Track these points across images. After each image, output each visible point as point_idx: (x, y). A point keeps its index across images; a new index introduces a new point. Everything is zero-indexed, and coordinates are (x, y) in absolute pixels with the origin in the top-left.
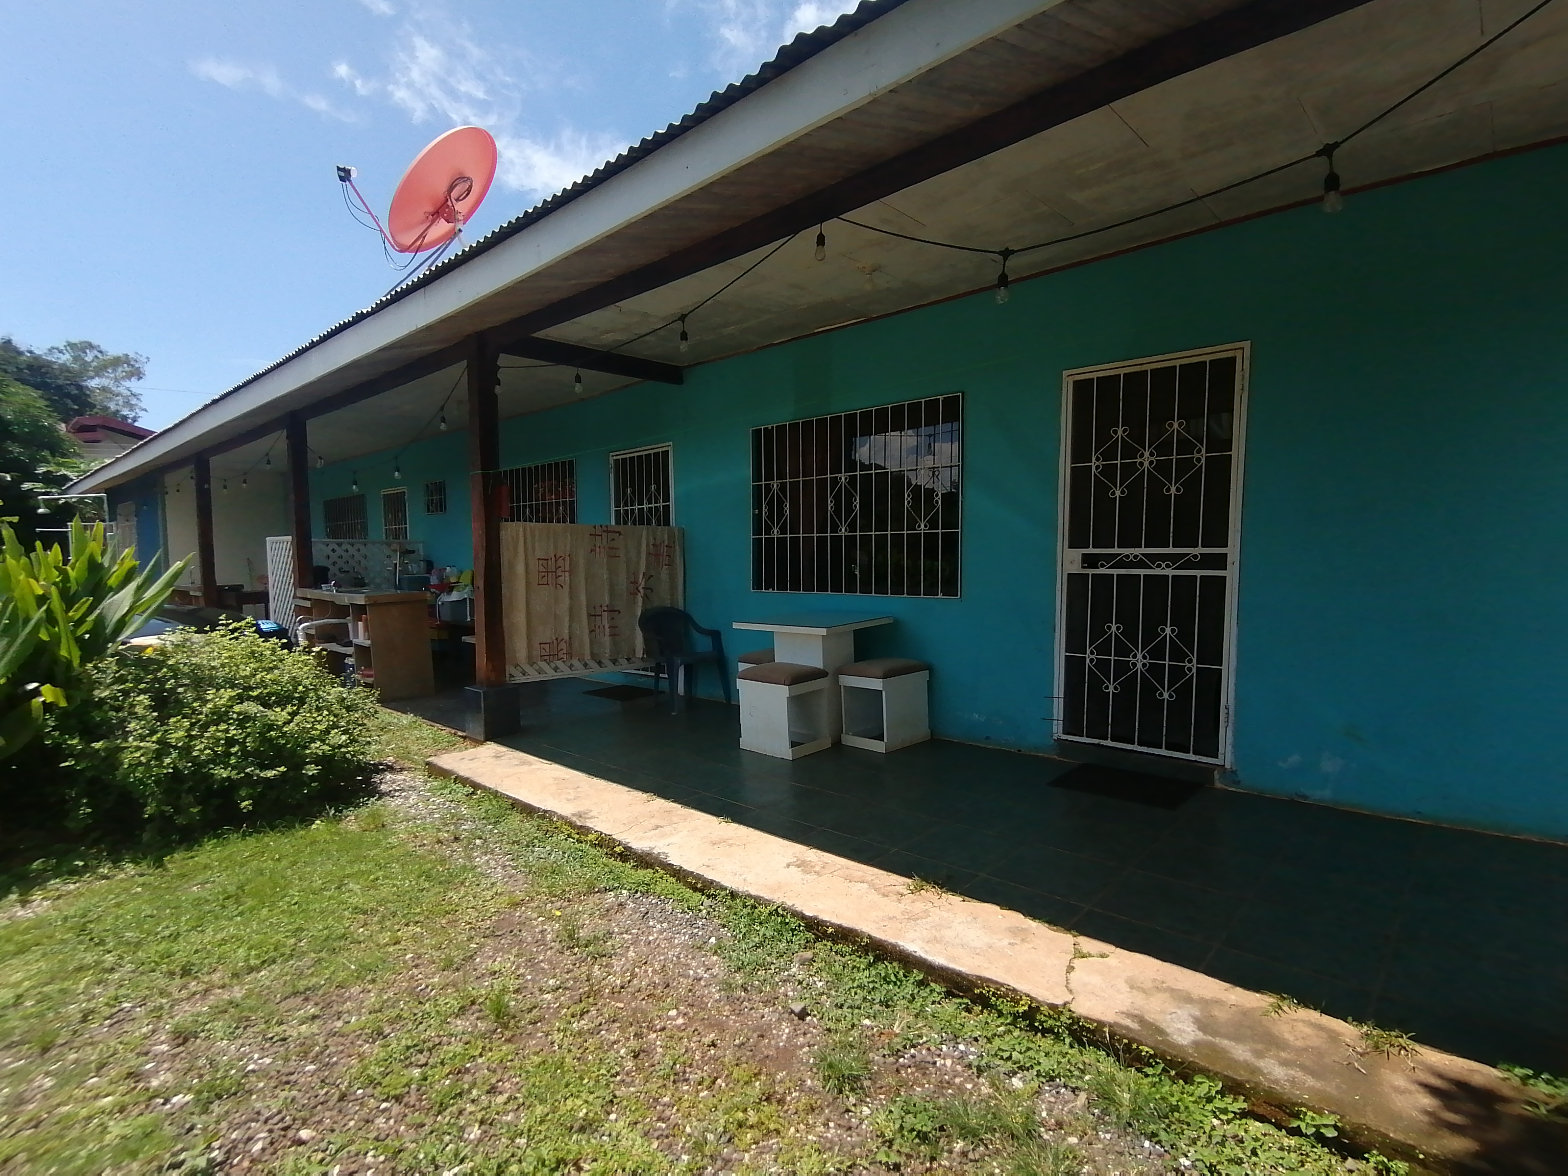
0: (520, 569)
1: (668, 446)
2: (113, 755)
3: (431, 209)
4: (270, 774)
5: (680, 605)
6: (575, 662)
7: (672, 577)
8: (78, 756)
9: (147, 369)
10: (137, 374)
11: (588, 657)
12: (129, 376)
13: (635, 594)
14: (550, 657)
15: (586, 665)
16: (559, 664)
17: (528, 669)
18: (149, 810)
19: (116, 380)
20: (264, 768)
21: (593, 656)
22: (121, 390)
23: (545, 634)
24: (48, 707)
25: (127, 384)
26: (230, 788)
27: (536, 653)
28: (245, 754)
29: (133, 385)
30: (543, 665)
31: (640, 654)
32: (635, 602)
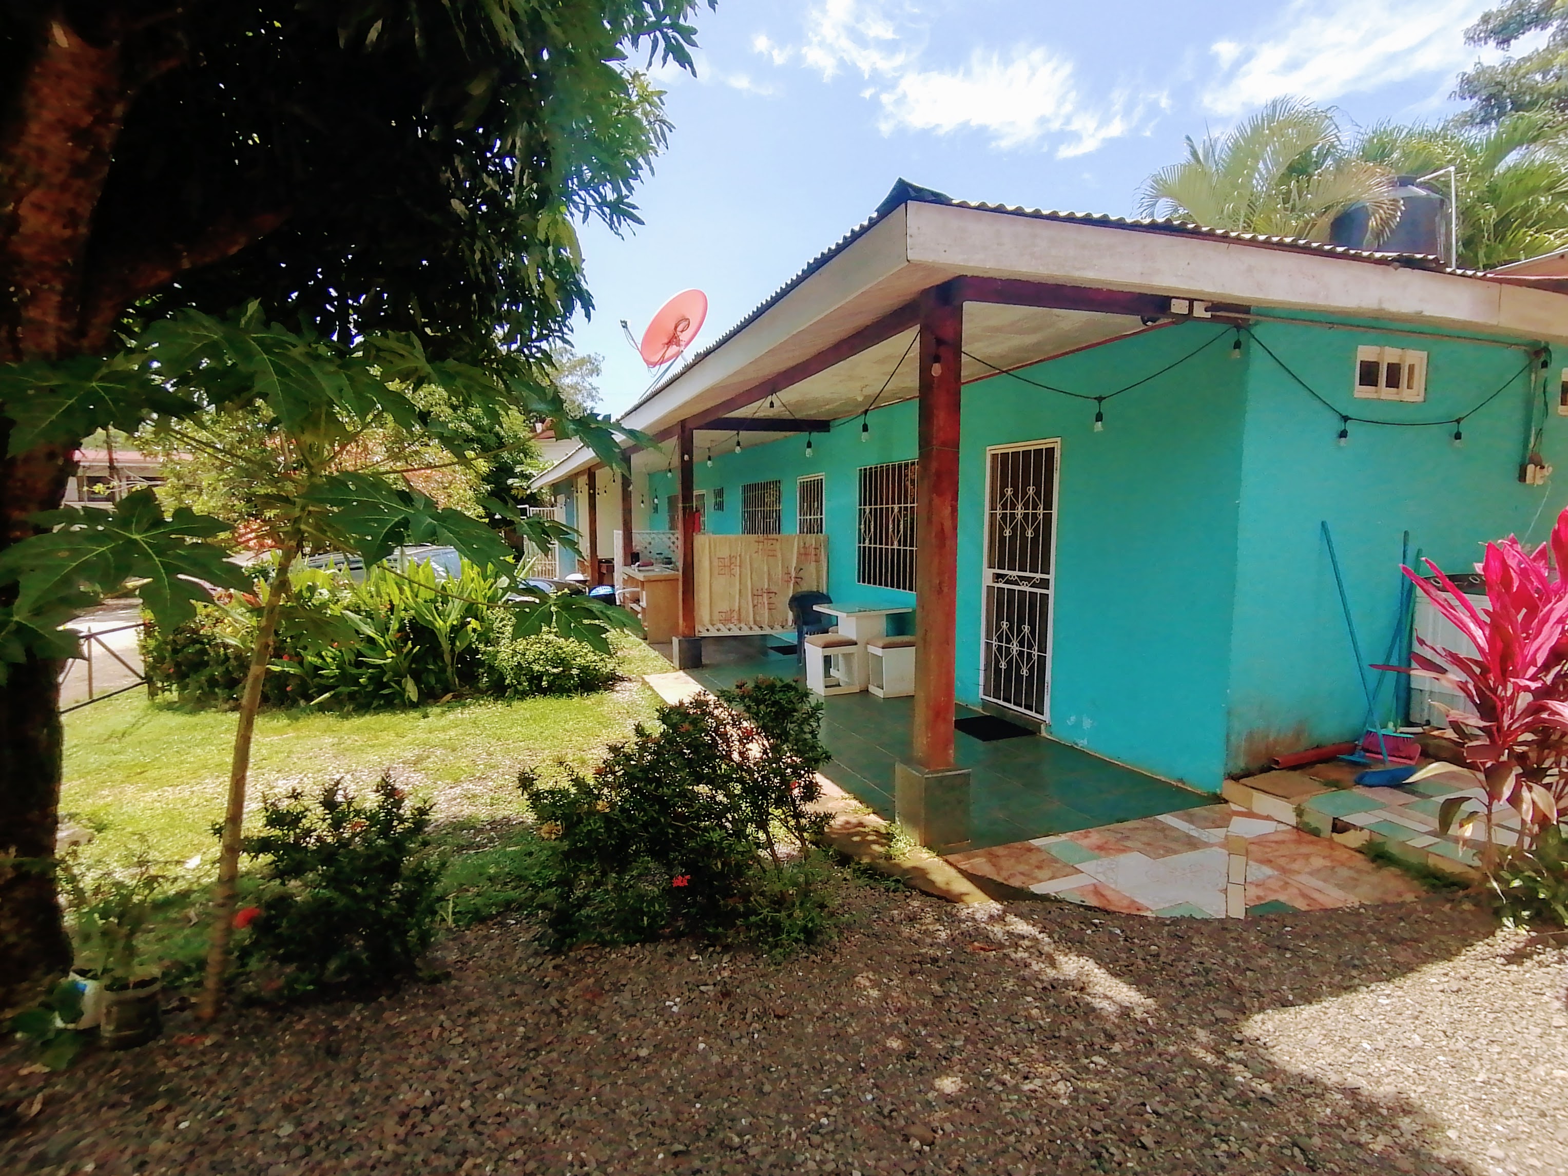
0: (706, 564)
1: (821, 475)
2: (495, 655)
3: (666, 341)
4: (555, 670)
5: (825, 592)
6: (743, 625)
7: (818, 571)
8: (484, 653)
9: (602, 366)
10: (596, 371)
11: (752, 623)
12: (591, 372)
13: (788, 582)
14: (726, 621)
15: (751, 628)
16: (732, 626)
17: (710, 627)
18: (507, 682)
19: (583, 377)
20: (554, 667)
21: (755, 622)
22: (586, 384)
23: (724, 606)
24: (474, 630)
25: (590, 380)
26: (539, 677)
27: (716, 616)
28: (547, 660)
29: (594, 380)
30: (721, 626)
31: (790, 623)
32: (788, 587)
